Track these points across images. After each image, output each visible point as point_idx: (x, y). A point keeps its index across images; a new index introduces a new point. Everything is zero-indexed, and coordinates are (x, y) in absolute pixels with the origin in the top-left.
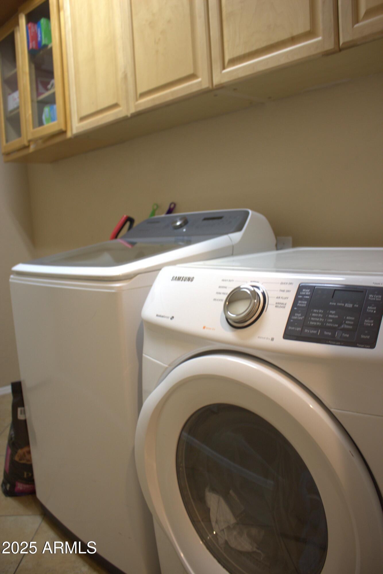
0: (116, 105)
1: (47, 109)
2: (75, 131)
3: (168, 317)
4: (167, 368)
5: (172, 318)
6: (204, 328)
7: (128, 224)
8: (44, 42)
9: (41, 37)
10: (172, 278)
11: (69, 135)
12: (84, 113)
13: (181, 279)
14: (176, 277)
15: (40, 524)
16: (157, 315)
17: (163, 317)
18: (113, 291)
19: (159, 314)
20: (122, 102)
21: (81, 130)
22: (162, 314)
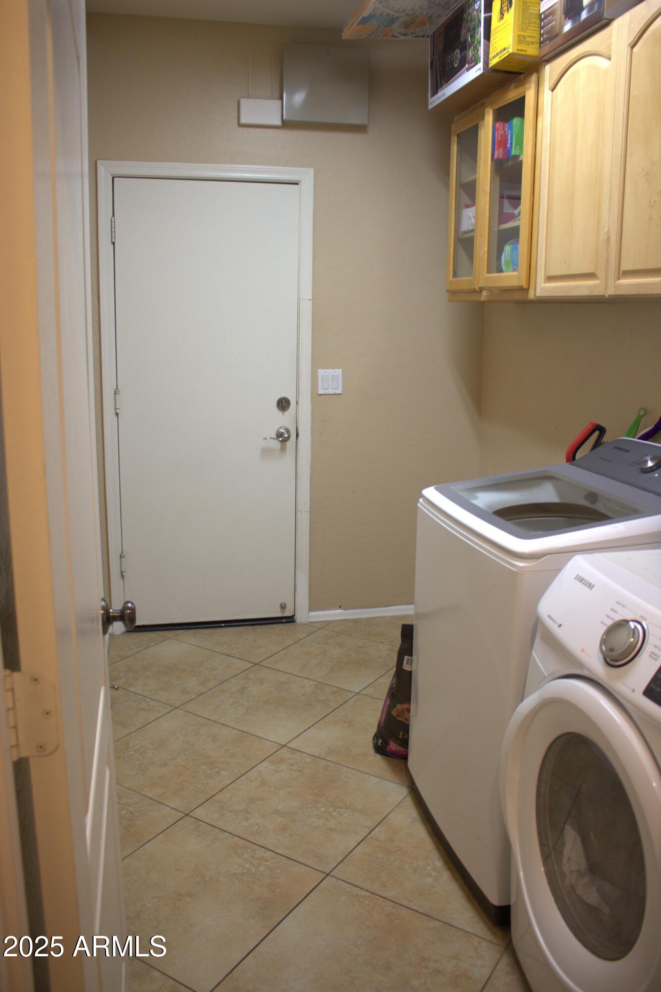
0: (591, 276)
1: (508, 248)
2: (538, 294)
3: (556, 623)
4: (545, 678)
5: (560, 626)
6: (583, 650)
7: (597, 433)
8: (514, 152)
9: (511, 144)
10: (575, 576)
11: (531, 295)
12: (553, 273)
13: (583, 581)
14: (580, 577)
15: (406, 797)
16: (549, 616)
17: (553, 620)
18: (514, 570)
19: (551, 615)
20: (601, 274)
21: (547, 294)
22: (553, 618)
